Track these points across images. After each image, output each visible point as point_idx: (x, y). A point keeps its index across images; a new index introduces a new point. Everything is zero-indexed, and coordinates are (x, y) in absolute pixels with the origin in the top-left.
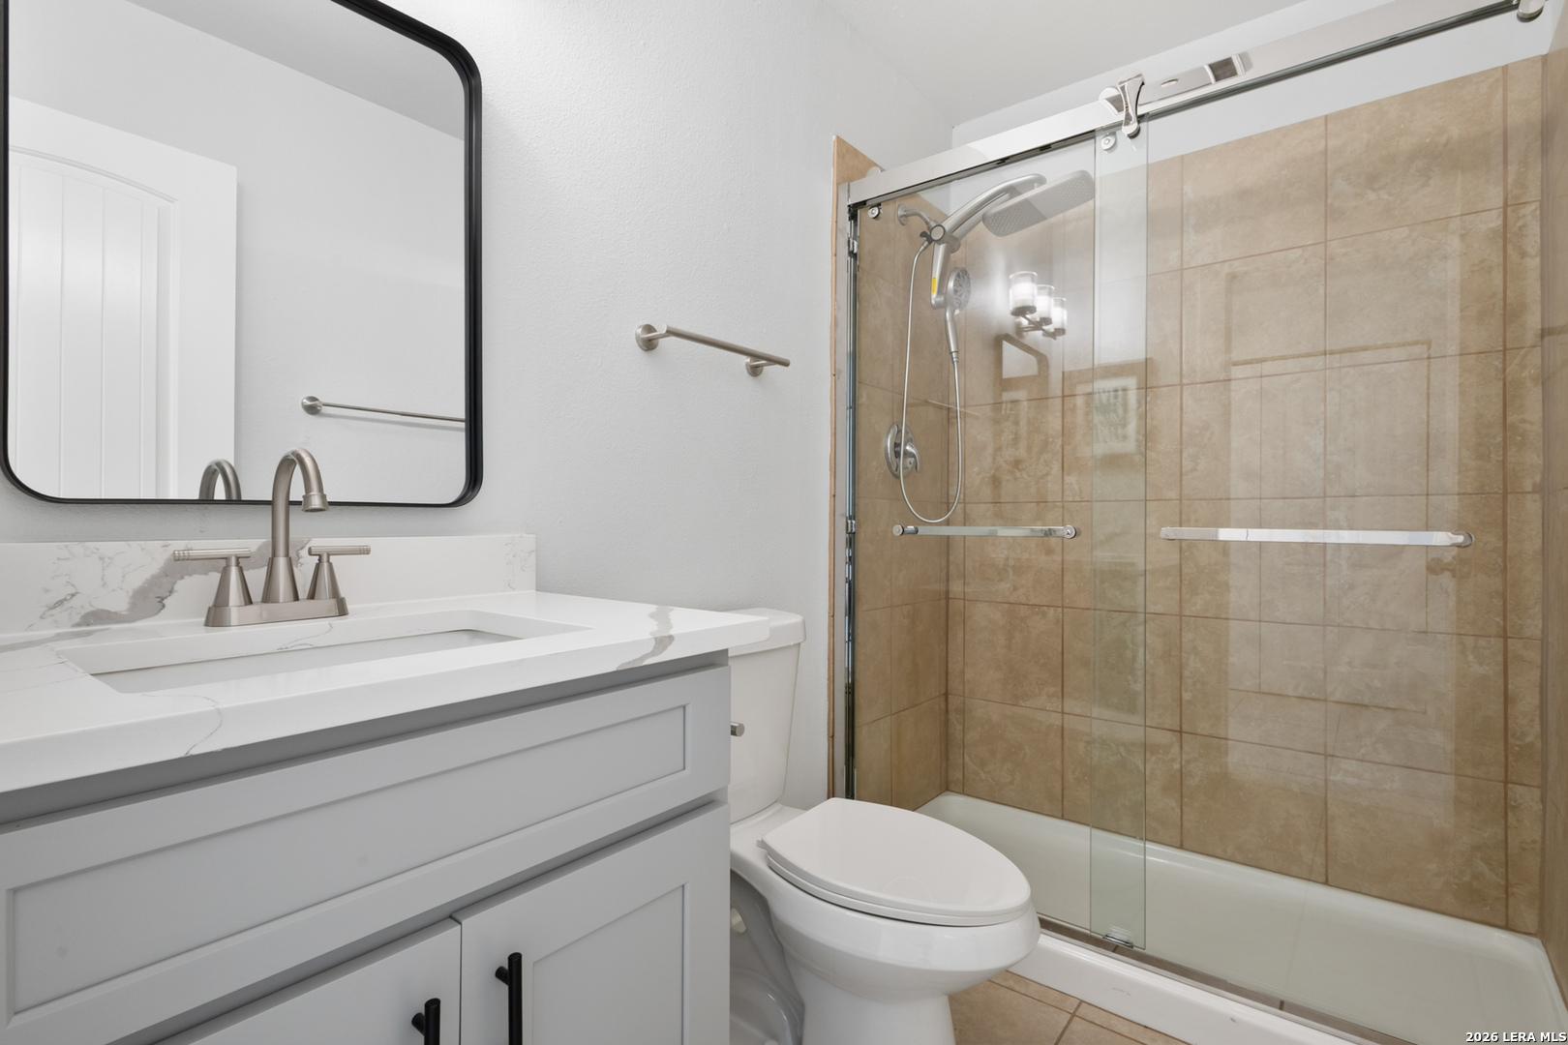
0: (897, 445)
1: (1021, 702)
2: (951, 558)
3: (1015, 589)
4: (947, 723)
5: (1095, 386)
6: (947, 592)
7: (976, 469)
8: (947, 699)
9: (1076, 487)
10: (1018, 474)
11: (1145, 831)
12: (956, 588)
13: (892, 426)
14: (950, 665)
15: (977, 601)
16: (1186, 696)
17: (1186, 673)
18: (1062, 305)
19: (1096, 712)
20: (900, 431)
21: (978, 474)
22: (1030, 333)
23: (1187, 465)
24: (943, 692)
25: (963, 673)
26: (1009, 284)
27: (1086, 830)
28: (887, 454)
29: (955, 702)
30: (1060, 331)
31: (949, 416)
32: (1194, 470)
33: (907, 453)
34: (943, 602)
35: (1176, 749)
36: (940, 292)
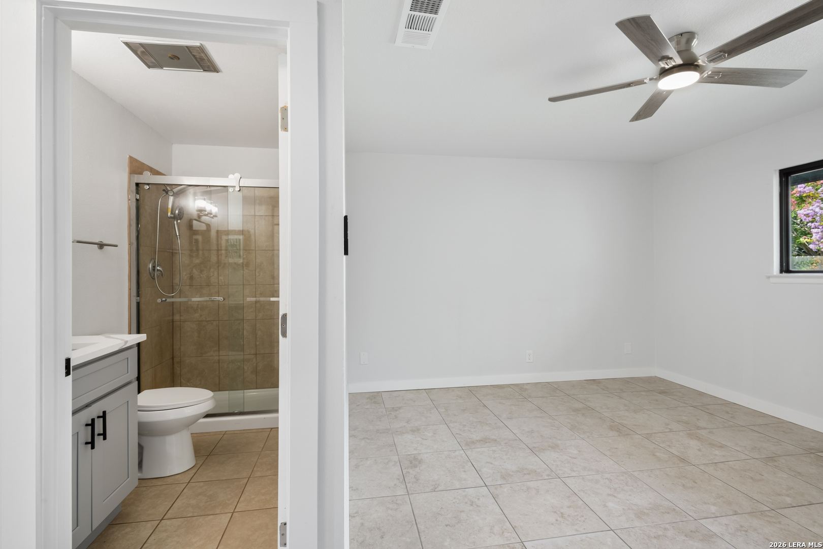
0: (154, 267)
1: (204, 355)
2: (174, 306)
3: (201, 316)
4: (173, 368)
5: (229, 237)
6: (173, 320)
7: (185, 273)
8: (173, 359)
9: (223, 281)
10: (202, 275)
11: (246, 386)
12: (177, 317)
13: (151, 260)
14: (174, 347)
15: (186, 321)
16: (258, 343)
17: (258, 336)
18: (216, 206)
19: (230, 353)
20: (155, 262)
21: (186, 275)
22: (203, 217)
23: (257, 274)
24: (172, 357)
25: (180, 348)
26: (195, 200)
27: (228, 392)
28: (149, 270)
29: (176, 360)
30: (216, 216)
31: (173, 254)
32: (259, 276)
33: (158, 270)
34: (171, 323)
35: (254, 360)
36: (172, 213)
